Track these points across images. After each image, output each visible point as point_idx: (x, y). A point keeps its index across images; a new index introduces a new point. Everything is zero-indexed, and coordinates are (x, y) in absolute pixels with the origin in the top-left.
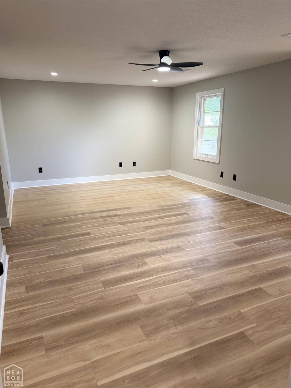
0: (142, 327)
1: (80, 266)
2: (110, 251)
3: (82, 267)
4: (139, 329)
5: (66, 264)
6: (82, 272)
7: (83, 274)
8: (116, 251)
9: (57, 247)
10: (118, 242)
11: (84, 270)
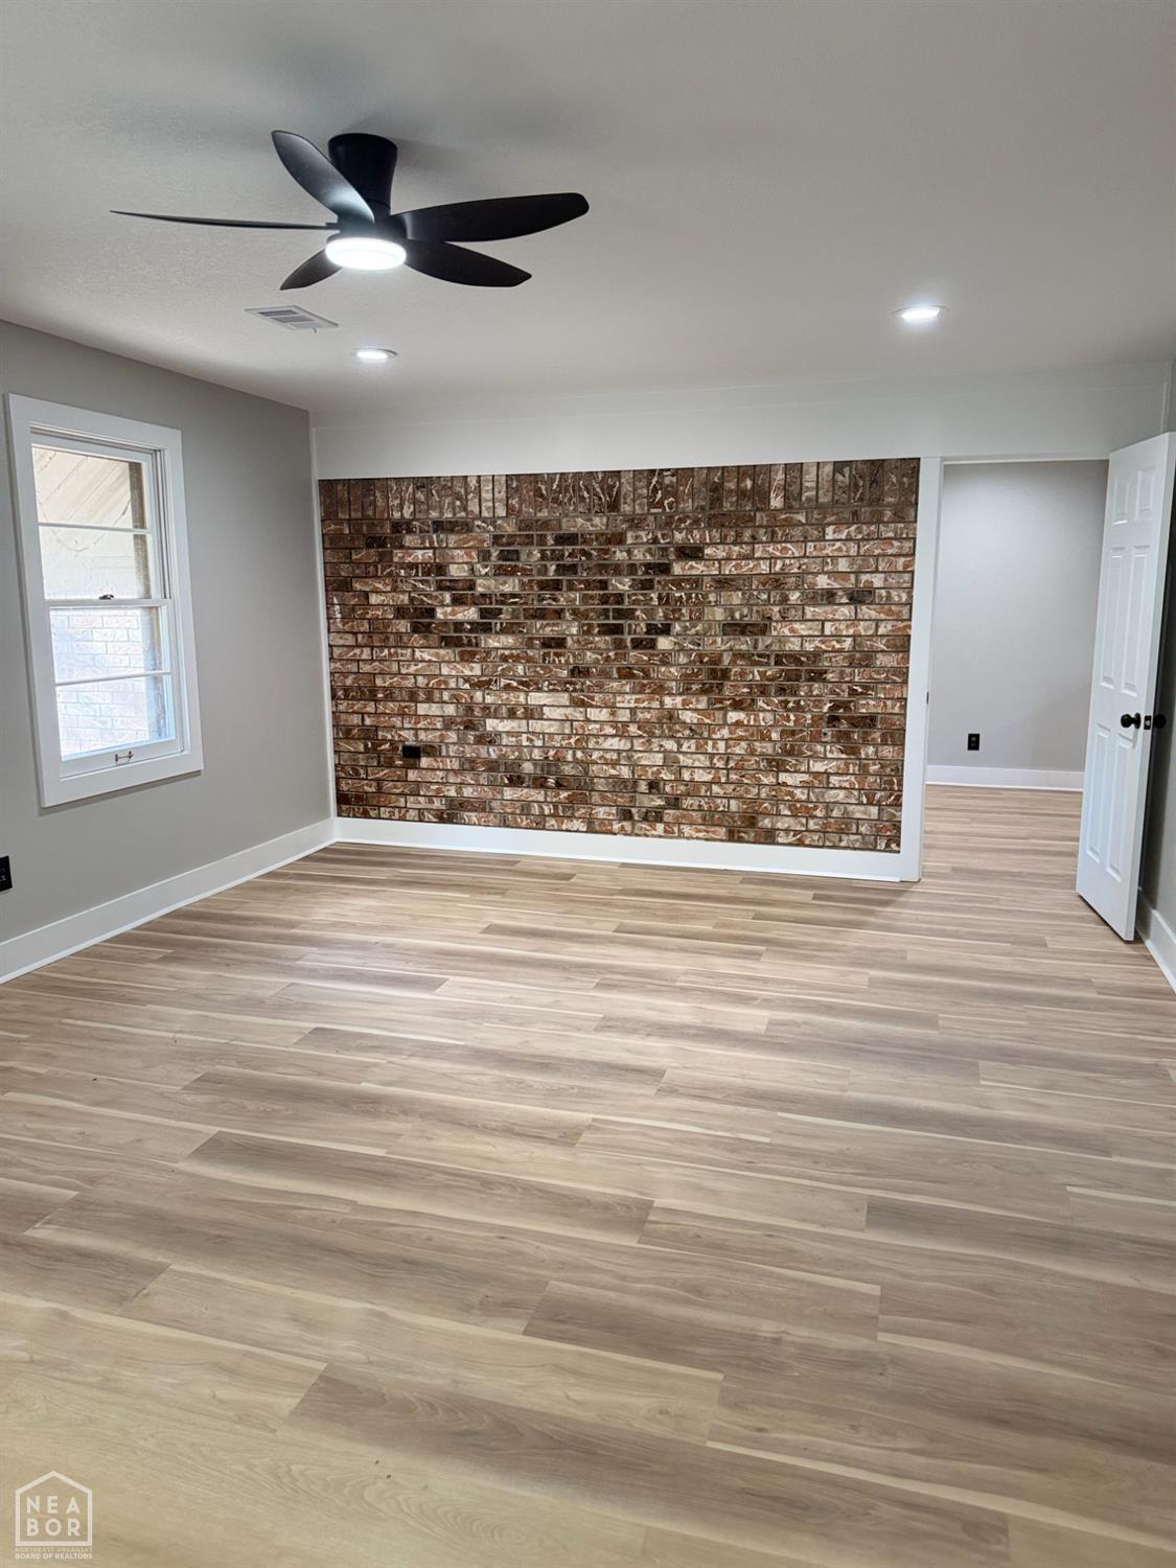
0: (905, 958)
1: (984, 1079)
2: (845, 1091)
3: (978, 1074)
4: (908, 957)
5: (1033, 1100)
6: (981, 1063)
7: (982, 1059)
8: (824, 1084)
9: (1069, 1188)
10: (780, 1114)
11: (976, 1065)
